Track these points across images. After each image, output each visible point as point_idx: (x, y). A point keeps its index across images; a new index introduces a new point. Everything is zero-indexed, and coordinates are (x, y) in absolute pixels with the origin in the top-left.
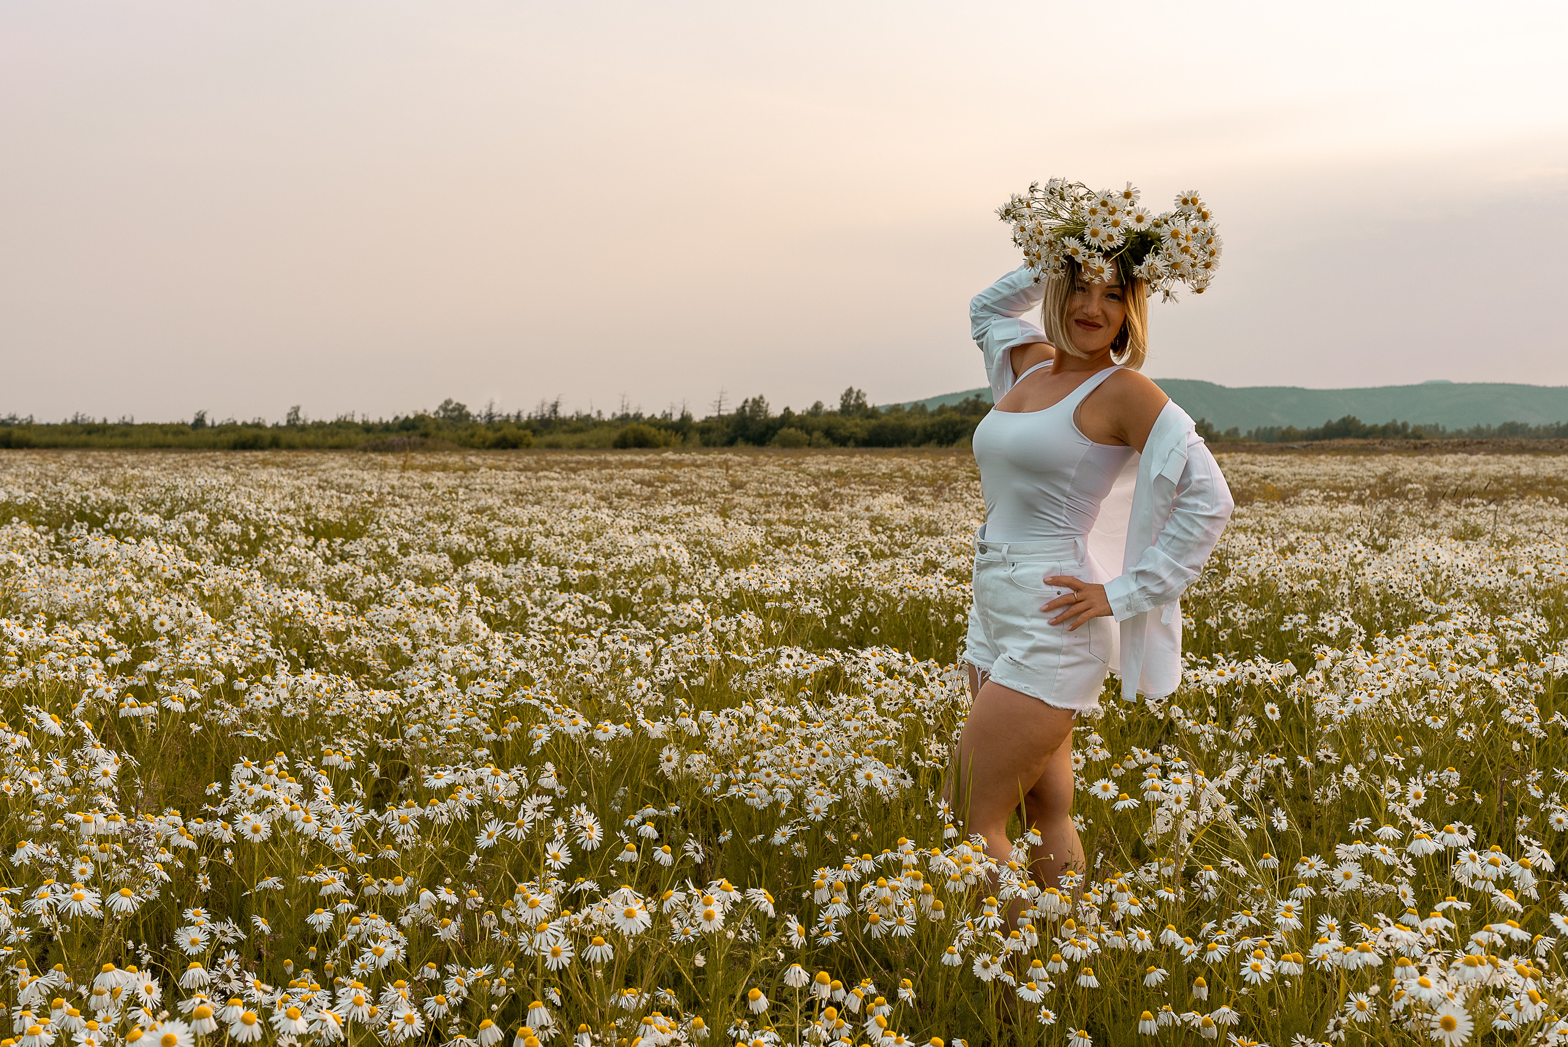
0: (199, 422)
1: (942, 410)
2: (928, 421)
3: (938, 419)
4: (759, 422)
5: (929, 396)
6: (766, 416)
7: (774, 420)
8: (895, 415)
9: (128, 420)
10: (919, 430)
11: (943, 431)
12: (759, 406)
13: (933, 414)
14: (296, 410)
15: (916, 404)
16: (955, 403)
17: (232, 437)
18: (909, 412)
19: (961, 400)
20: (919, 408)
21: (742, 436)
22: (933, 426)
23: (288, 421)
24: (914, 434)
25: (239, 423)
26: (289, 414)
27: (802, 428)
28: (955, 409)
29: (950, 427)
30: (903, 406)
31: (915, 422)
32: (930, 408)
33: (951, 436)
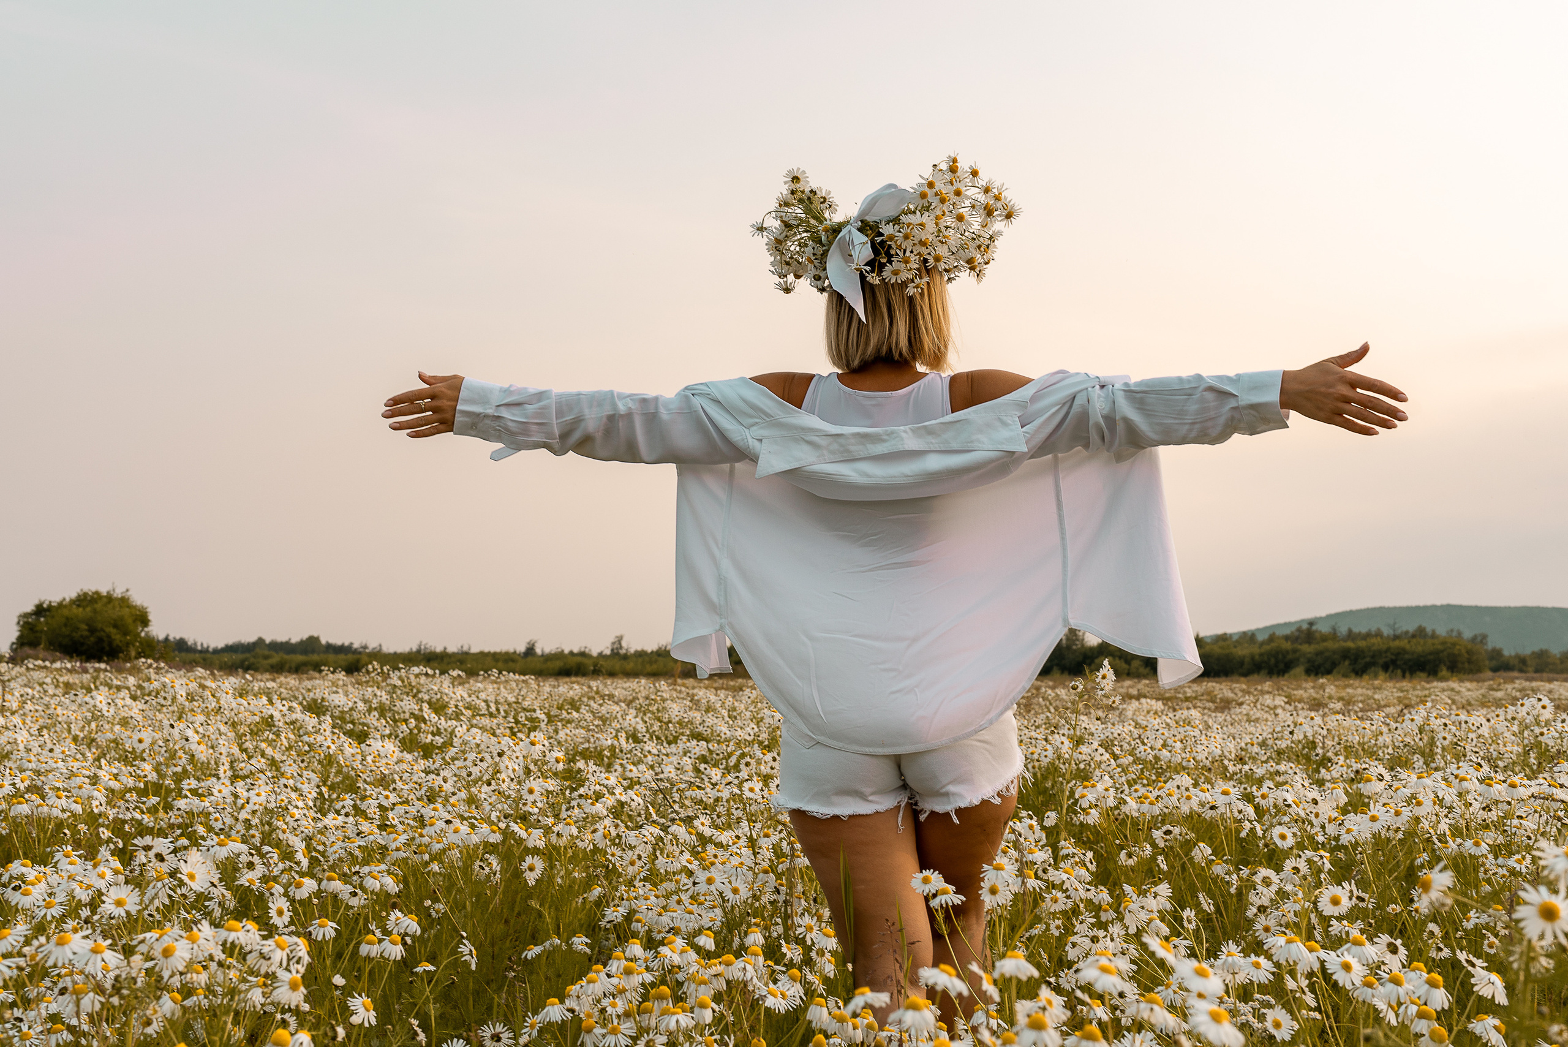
0: (530, 651)
1: (1272, 638)
2: (1256, 650)
3: (1267, 648)
4: (1075, 651)
5: (1261, 625)
6: (1083, 645)
7: (1091, 649)
8: (1221, 643)
9: (465, 649)
10: (1247, 660)
11: (1273, 661)
12: (1076, 635)
13: (1262, 644)
14: (620, 639)
15: (1245, 633)
16: (1287, 631)
17: (558, 664)
18: (1237, 641)
19: (1294, 629)
20: (1249, 637)
21: (1057, 665)
22: (1261, 655)
23: (612, 650)
24: (1242, 663)
25: (566, 651)
26: (613, 643)
27: (1120, 658)
28: (1287, 638)
29: (1280, 656)
30: (1231, 635)
31: (1242, 652)
32: (1260, 638)
33: (1282, 666)
